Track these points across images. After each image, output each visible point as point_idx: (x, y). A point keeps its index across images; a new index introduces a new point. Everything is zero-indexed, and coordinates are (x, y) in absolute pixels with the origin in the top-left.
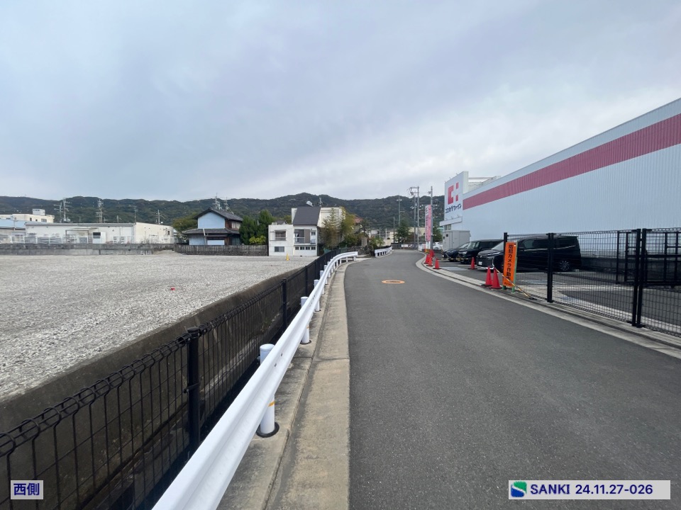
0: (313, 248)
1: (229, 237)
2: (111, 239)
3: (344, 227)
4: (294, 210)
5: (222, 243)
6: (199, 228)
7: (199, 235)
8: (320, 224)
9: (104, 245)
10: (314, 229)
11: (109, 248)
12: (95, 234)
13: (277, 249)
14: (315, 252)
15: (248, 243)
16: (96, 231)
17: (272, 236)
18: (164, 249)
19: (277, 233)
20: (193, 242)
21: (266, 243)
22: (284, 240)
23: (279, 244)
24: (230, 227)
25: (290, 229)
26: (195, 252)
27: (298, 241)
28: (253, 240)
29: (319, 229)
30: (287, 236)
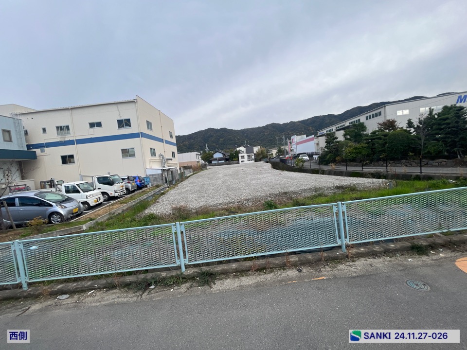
3: (262, 152)
5: (224, 161)
8: (255, 152)
10: (253, 154)
13: (242, 162)
14: (254, 161)
17: (240, 158)
19: (242, 157)
20: (213, 162)
21: (239, 160)
23: (243, 160)
24: (225, 156)
25: (245, 155)
26: (215, 165)
27: (248, 158)
28: (234, 159)
29: (255, 154)
30: (245, 157)
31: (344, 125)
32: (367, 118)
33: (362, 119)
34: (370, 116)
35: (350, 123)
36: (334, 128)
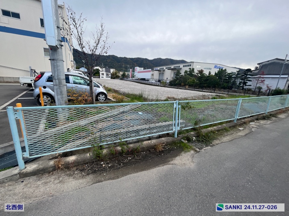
3: (116, 73)
8: (111, 72)
10: (110, 73)
14: (110, 78)
17: (101, 74)
21: (99, 76)
23: (103, 76)
25: (105, 73)
27: (106, 76)
28: (96, 75)
29: (111, 74)
30: (104, 74)
31: (171, 67)
32: (184, 66)
33: (181, 66)
34: (185, 66)
35: (174, 67)
36: (164, 68)
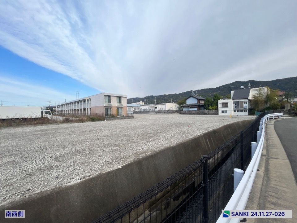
0: (246, 111)
1: (199, 107)
2: (159, 109)
4: (232, 92)
5: (196, 109)
6: (187, 103)
7: (187, 106)
9: (157, 111)
11: (159, 112)
12: (155, 107)
13: (223, 112)
14: (247, 113)
15: (208, 109)
16: (156, 107)
18: (175, 112)
19: (223, 104)
20: (185, 109)
21: (217, 109)
22: (227, 107)
23: (224, 109)
24: (199, 102)
26: (185, 113)
27: (235, 107)
30: (229, 105)
